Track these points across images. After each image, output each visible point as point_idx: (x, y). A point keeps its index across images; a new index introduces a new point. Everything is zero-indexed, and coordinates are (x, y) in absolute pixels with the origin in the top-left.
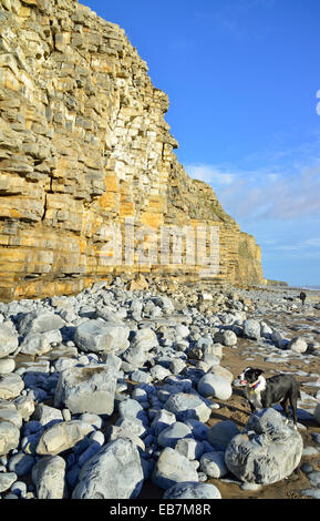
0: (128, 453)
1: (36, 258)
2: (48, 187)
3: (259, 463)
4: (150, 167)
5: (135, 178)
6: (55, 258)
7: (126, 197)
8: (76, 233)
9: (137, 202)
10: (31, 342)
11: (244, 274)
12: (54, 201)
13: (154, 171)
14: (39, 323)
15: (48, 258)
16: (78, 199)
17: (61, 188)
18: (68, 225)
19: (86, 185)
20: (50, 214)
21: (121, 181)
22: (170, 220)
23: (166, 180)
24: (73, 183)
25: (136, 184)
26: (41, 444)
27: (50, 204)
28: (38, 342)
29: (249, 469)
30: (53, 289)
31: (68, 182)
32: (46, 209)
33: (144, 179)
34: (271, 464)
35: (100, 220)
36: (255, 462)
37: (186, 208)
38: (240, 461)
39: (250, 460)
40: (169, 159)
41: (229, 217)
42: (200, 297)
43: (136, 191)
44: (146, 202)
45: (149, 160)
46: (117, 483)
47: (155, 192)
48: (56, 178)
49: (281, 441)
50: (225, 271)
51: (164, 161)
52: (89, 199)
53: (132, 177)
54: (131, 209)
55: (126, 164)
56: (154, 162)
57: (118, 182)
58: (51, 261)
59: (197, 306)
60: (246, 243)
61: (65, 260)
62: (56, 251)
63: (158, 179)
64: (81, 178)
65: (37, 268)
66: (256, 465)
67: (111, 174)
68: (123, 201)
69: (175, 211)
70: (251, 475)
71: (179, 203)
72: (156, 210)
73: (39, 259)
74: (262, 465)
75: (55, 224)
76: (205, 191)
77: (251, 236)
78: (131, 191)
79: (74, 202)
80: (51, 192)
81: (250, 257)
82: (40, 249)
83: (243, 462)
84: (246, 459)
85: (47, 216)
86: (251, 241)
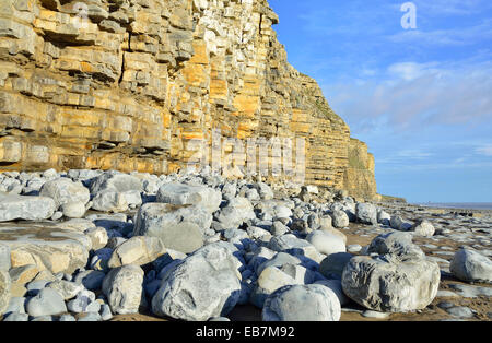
0: (222, 258)
1: (111, 124)
2: (126, 45)
3: (387, 281)
4: (245, 41)
5: (228, 52)
6: (134, 127)
7: (217, 74)
8: (159, 102)
9: (230, 82)
10: (105, 196)
11: (353, 187)
12: (133, 61)
13: (250, 47)
14: (115, 184)
15: (126, 125)
16: (161, 62)
17: (141, 45)
18: (149, 90)
19: (170, 46)
20: (128, 76)
21: (212, 54)
22: (268, 106)
23: (264, 58)
24: (156, 41)
25: (229, 60)
26: (114, 257)
27: (129, 63)
28: (113, 196)
29: (373, 289)
30: (131, 166)
31: (150, 40)
32: (123, 70)
33: (238, 55)
34: (402, 282)
35: (187, 96)
36: (380, 279)
37: (287, 95)
38: (361, 281)
39: (374, 278)
40: (268, 33)
41: (337, 117)
42: (304, 189)
43: (229, 69)
44: (241, 83)
45: (244, 32)
46: (208, 284)
47: (251, 72)
48: (135, 34)
49: (413, 261)
50: (332, 177)
51: (261, 35)
52: (174, 64)
53: (224, 50)
54: (223, 88)
55: (217, 34)
56: (251, 35)
57: (207, 54)
58: (130, 128)
59: (301, 197)
60: (357, 152)
61: (146, 132)
62: (135, 119)
63: (255, 57)
64: (165, 38)
65: (112, 135)
66: (382, 283)
67: (200, 42)
68: (214, 79)
69: (274, 95)
70: (376, 298)
71: (279, 87)
72: (252, 92)
73: (115, 124)
74: (390, 283)
75: (134, 88)
76: (309, 86)
77: (363, 143)
78: (222, 67)
79: (157, 65)
80: (130, 50)
81: (361, 167)
82: (118, 114)
83: (365, 280)
84: (369, 276)
85: (125, 78)
86: (363, 148)
